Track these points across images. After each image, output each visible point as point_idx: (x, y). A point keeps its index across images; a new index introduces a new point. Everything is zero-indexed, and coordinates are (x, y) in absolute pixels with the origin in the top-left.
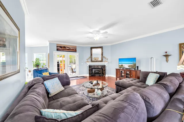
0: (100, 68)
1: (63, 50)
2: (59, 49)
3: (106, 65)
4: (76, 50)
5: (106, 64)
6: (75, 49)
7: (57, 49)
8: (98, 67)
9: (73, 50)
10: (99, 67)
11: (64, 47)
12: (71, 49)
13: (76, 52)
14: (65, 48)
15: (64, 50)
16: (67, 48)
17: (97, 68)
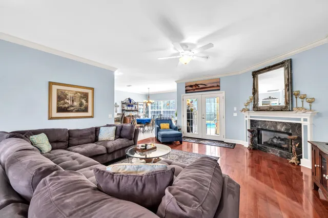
0: (283, 130)
1: (194, 90)
2: (189, 90)
3: (303, 123)
4: (218, 86)
5: (305, 120)
6: (215, 85)
7: (186, 91)
8: (275, 127)
9: (213, 87)
10: (279, 127)
11: (196, 85)
12: (209, 86)
13: (219, 90)
14: (197, 87)
15: (196, 91)
16: (201, 86)
17: (273, 129)
